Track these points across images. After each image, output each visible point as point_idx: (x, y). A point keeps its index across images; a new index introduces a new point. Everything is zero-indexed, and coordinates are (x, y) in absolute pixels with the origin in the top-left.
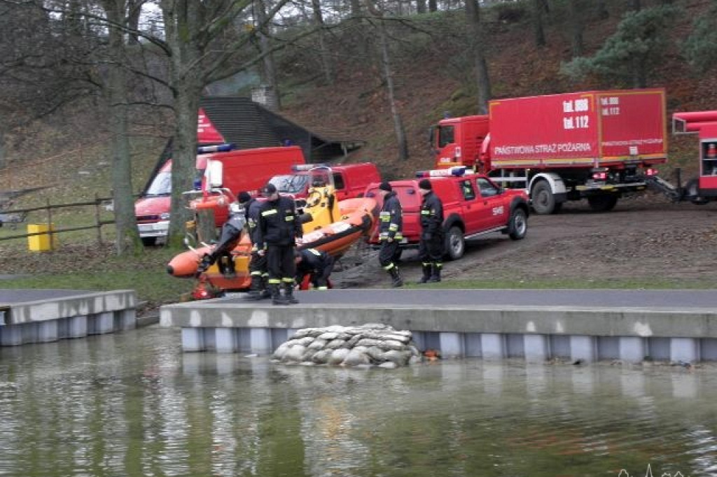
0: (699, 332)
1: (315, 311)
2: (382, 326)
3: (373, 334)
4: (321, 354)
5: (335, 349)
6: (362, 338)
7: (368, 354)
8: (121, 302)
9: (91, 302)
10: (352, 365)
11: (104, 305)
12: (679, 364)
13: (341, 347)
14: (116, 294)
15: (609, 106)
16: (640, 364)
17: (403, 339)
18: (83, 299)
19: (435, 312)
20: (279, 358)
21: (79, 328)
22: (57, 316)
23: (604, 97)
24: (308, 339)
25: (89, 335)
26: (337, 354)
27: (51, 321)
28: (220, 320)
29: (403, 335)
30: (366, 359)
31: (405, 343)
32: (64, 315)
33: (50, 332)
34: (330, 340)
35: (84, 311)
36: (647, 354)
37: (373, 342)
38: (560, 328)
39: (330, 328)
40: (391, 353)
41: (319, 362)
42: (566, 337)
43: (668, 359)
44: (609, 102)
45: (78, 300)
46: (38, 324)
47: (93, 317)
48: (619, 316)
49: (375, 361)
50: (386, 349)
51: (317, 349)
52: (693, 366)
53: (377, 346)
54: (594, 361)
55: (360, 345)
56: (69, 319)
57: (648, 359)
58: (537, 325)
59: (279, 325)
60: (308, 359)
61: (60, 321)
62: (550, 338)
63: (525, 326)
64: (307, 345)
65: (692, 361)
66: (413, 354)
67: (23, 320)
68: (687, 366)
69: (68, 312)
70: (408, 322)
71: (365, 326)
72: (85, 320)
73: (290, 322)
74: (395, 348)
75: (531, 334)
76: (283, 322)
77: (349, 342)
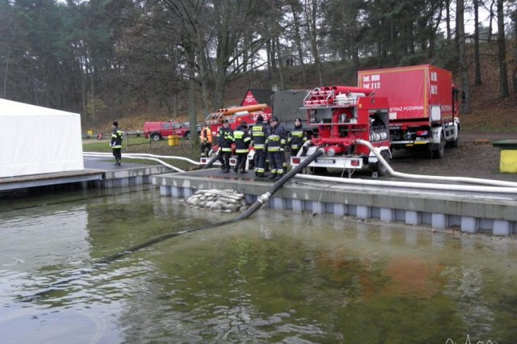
0: (370, 203)
1: (207, 182)
2: (232, 191)
3: (225, 195)
4: (202, 203)
5: (209, 201)
6: (221, 196)
7: (220, 205)
8: (158, 170)
9: (144, 170)
10: (213, 209)
11: (150, 171)
12: (360, 219)
13: (212, 200)
14: (156, 167)
15: (370, 82)
16: (342, 217)
17: (237, 198)
18: (140, 169)
19: (255, 186)
20: (187, 203)
21: (139, 180)
22: (127, 176)
23: (366, 76)
24: (200, 195)
25: (143, 184)
26: (209, 204)
27: (125, 178)
28: (172, 183)
29: (238, 196)
30: (220, 207)
31: (239, 200)
32: (131, 175)
33: (125, 183)
34: (208, 197)
35: (141, 174)
36: (347, 212)
37: (224, 199)
38: (307, 197)
39: (210, 191)
40: (230, 205)
41: (202, 207)
42: (310, 202)
43: (356, 216)
44: (370, 78)
45: (138, 169)
46: (120, 179)
47: (145, 177)
48: (333, 193)
49: (223, 208)
50: (228, 203)
51: (202, 201)
52: (366, 220)
53: (225, 201)
54: (322, 214)
55: (219, 200)
56: (134, 177)
57: (347, 215)
58: (297, 195)
59: (194, 187)
60: (197, 205)
61: (130, 178)
62: (304, 201)
63: (292, 195)
64: (199, 198)
65: (366, 218)
66: (242, 205)
67: (111, 177)
68: (363, 220)
69: (133, 174)
70: (244, 190)
71: (226, 190)
72: (141, 177)
73: (198, 186)
74: (232, 203)
75: (295, 199)
76: (195, 186)
77: (215, 198)
